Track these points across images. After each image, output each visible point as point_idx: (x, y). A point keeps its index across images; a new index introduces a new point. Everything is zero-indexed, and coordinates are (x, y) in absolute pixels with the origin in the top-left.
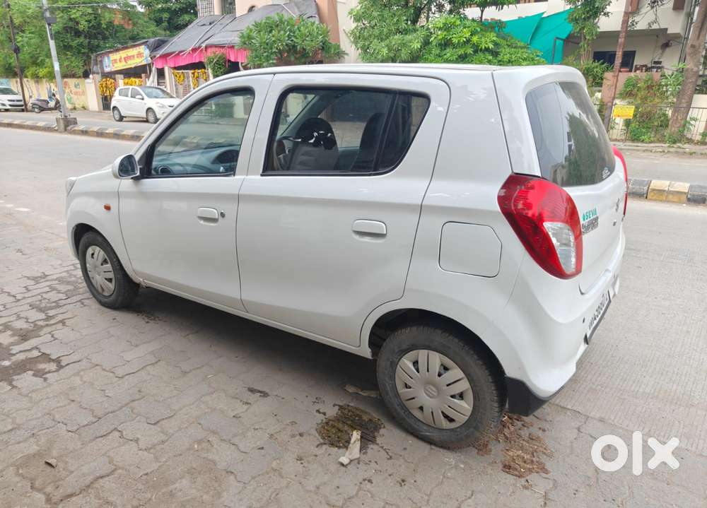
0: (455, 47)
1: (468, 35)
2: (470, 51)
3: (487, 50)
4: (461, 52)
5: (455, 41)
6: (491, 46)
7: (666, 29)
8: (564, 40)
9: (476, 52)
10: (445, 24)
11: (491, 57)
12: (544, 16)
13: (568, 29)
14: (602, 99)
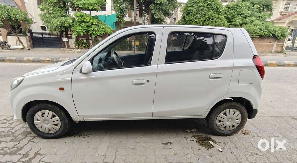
0: (85, 23)
1: (89, 19)
2: (90, 24)
3: (96, 24)
4: (88, 24)
5: (85, 21)
6: (97, 23)
7: (139, 22)
8: (115, 23)
9: (92, 25)
10: (80, 15)
11: (97, 27)
12: (106, 15)
13: (116, 20)
14: (129, 40)
